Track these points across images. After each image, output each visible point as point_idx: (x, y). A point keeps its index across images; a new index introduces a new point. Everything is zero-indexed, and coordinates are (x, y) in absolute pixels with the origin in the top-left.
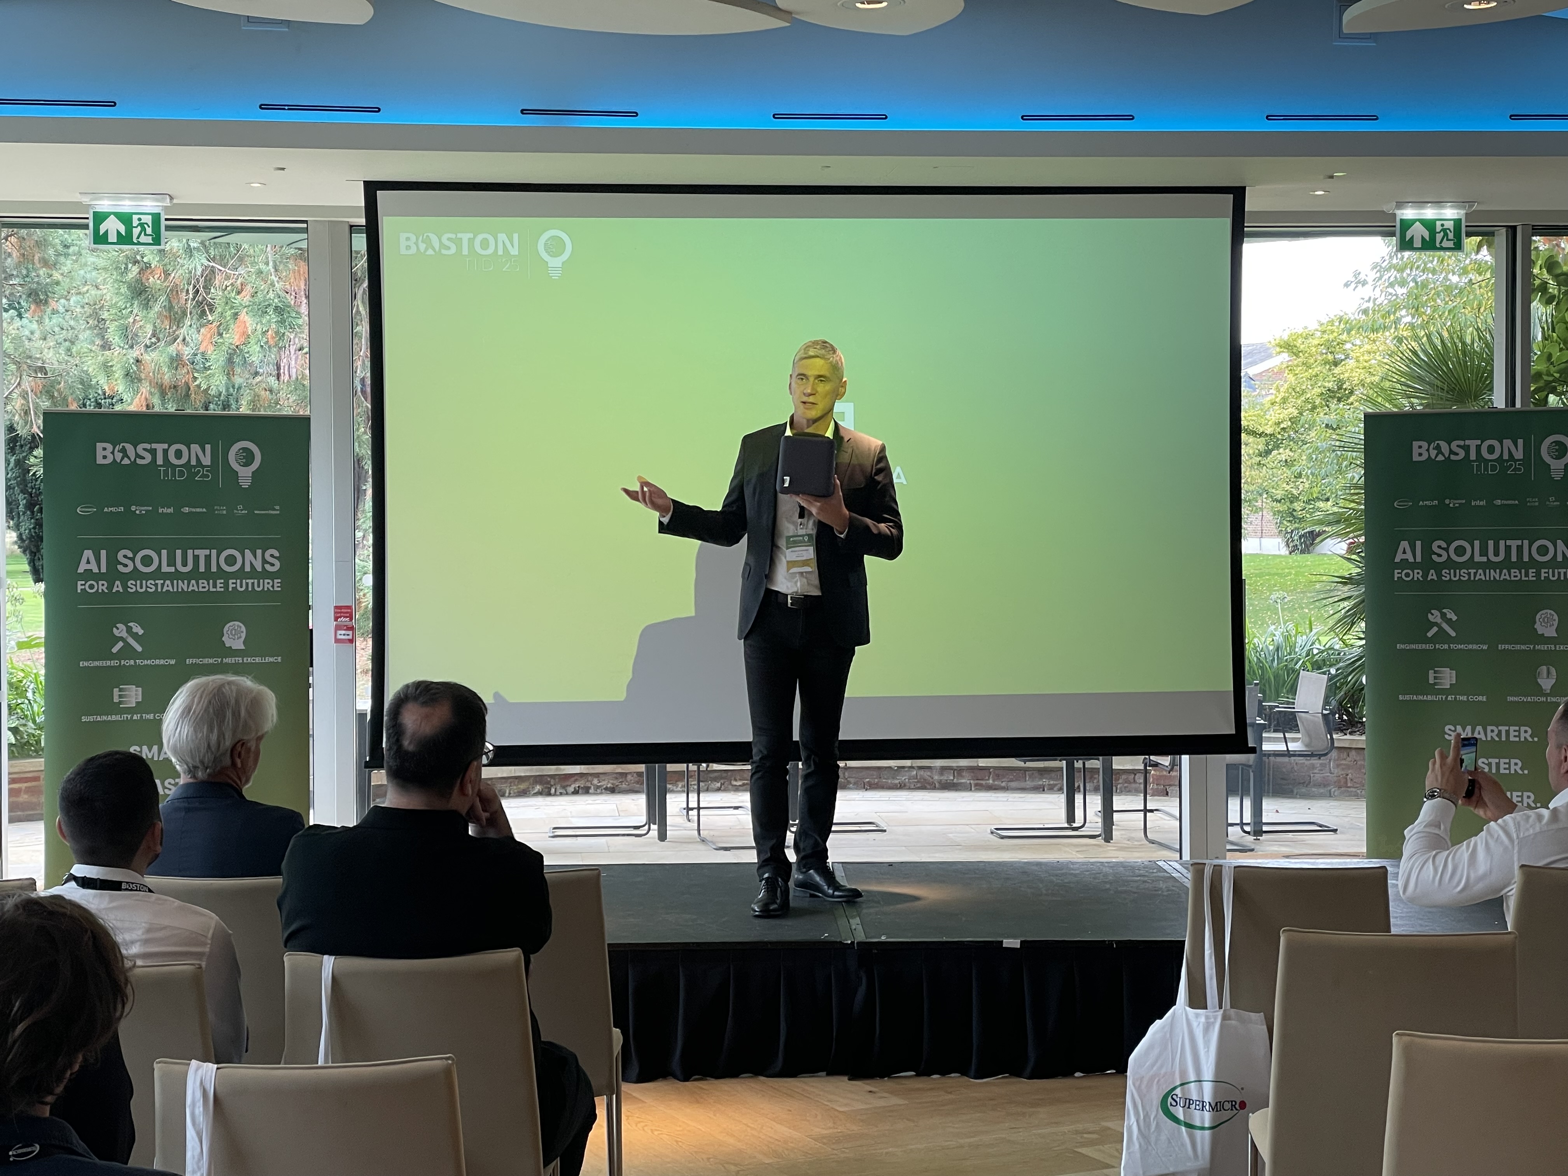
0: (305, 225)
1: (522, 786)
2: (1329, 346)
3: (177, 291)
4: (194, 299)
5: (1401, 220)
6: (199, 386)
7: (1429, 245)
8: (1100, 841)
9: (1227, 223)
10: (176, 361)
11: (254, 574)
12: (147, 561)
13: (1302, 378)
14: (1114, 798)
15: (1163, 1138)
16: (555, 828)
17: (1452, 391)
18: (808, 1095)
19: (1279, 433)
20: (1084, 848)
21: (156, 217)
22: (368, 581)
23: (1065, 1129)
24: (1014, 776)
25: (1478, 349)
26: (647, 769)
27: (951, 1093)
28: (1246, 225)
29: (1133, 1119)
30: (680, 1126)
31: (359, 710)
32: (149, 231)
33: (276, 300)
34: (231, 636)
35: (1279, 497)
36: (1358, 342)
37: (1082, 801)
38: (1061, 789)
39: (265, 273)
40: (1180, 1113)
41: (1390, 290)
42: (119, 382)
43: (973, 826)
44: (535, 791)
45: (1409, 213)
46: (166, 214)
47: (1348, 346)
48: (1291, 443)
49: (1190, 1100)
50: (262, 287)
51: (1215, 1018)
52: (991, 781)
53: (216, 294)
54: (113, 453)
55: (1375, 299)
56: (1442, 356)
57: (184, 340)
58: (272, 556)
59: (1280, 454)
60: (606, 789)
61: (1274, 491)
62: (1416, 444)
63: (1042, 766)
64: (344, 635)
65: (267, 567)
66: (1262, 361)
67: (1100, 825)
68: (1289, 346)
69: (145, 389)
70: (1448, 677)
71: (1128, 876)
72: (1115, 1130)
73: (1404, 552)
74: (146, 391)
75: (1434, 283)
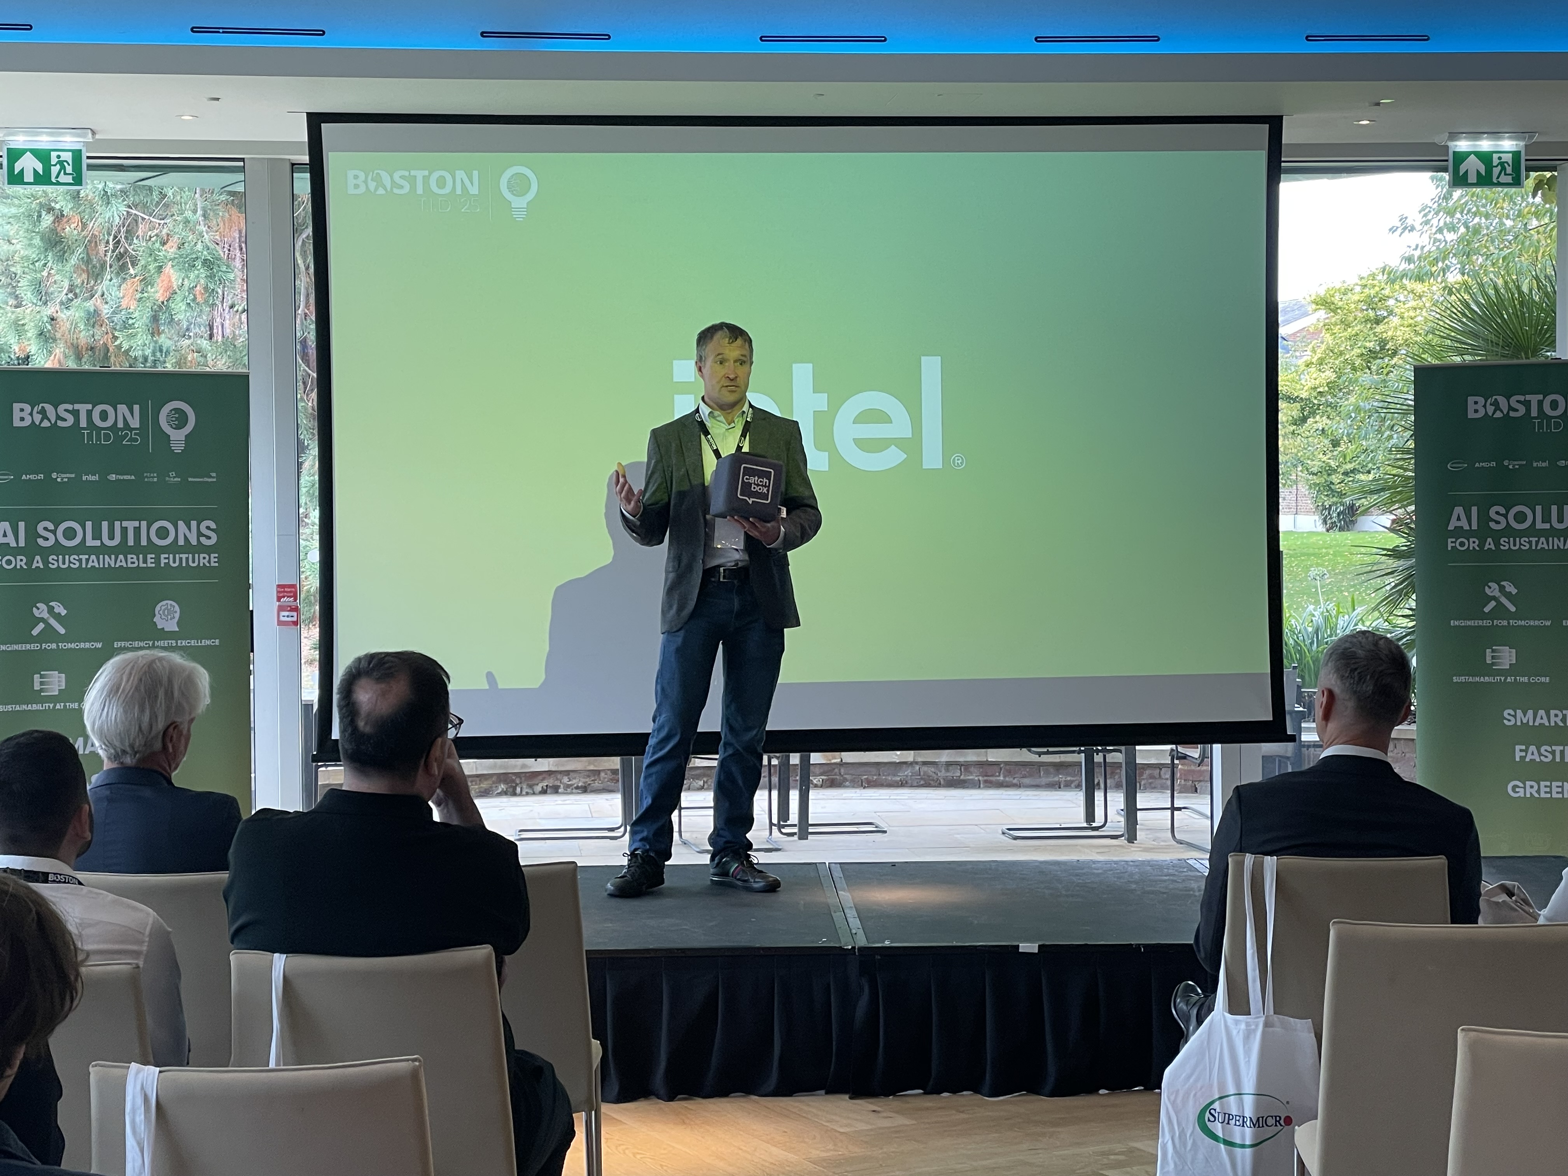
0: (241, 164)
1: (485, 785)
2: (1370, 303)
3: (96, 242)
4: (113, 251)
5: (1454, 152)
6: (119, 347)
7: (1485, 180)
8: (1123, 841)
9: (1262, 156)
10: (93, 318)
11: (188, 548)
12: (70, 534)
13: (1341, 337)
14: (1138, 795)
15: (1200, 1156)
16: (521, 831)
17: (1508, 346)
18: (804, 1115)
19: (1316, 398)
20: (1106, 850)
21: (77, 155)
22: (314, 556)
23: (1091, 1149)
24: (1027, 772)
25: (1537, 299)
26: (623, 763)
27: (963, 1112)
28: (1283, 159)
29: (1168, 1136)
30: (665, 1149)
31: (305, 701)
32: (69, 169)
33: (205, 253)
34: (163, 617)
35: (1315, 470)
36: (1402, 298)
37: (1103, 798)
38: (1079, 786)
39: (192, 223)
40: (1218, 1128)
41: (1439, 236)
42: (32, 342)
43: (982, 826)
44: (499, 791)
45: (1463, 145)
46: (87, 152)
47: (1391, 302)
48: (1329, 409)
49: (1229, 1115)
50: (190, 238)
51: (1257, 1026)
52: (1001, 778)
53: (138, 246)
54: (31, 414)
55: (1423, 247)
56: (1495, 306)
57: (103, 295)
58: (208, 528)
59: (1316, 422)
60: (577, 788)
61: (1309, 462)
62: (1471, 399)
63: (1058, 760)
64: (288, 616)
65: (202, 539)
66: (1296, 319)
67: (1123, 824)
68: (1327, 303)
69: (59, 350)
70: (1507, 657)
71: (1157, 876)
72: (1144, 1151)
73: (1458, 519)
74: (61, 352)
75: (1488, 228)
